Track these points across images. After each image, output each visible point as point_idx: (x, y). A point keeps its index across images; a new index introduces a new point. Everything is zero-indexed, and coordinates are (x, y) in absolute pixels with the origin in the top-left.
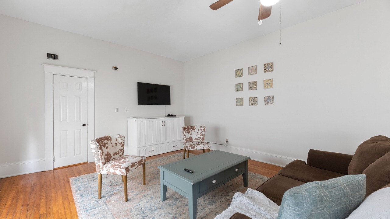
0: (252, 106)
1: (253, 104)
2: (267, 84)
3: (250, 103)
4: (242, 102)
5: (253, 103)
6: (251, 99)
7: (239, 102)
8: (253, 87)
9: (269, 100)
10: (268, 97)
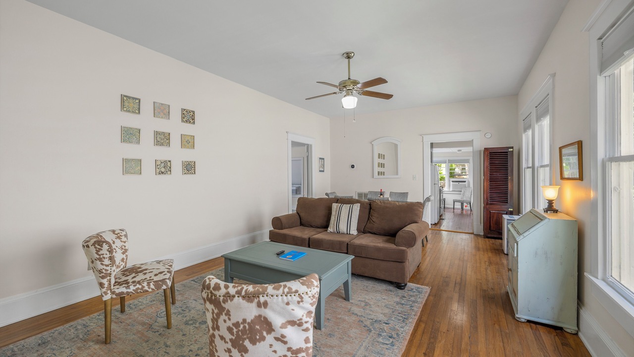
0: (162, 176)
1: (162, 173)
2: (186, 142)
3: (158, 171)
4: (139, 168)
5: (163, 170)
6: (159, 163)
7: (132, 166)
8: (162, 141)
9: (189, 168)
10: (188, 163)
